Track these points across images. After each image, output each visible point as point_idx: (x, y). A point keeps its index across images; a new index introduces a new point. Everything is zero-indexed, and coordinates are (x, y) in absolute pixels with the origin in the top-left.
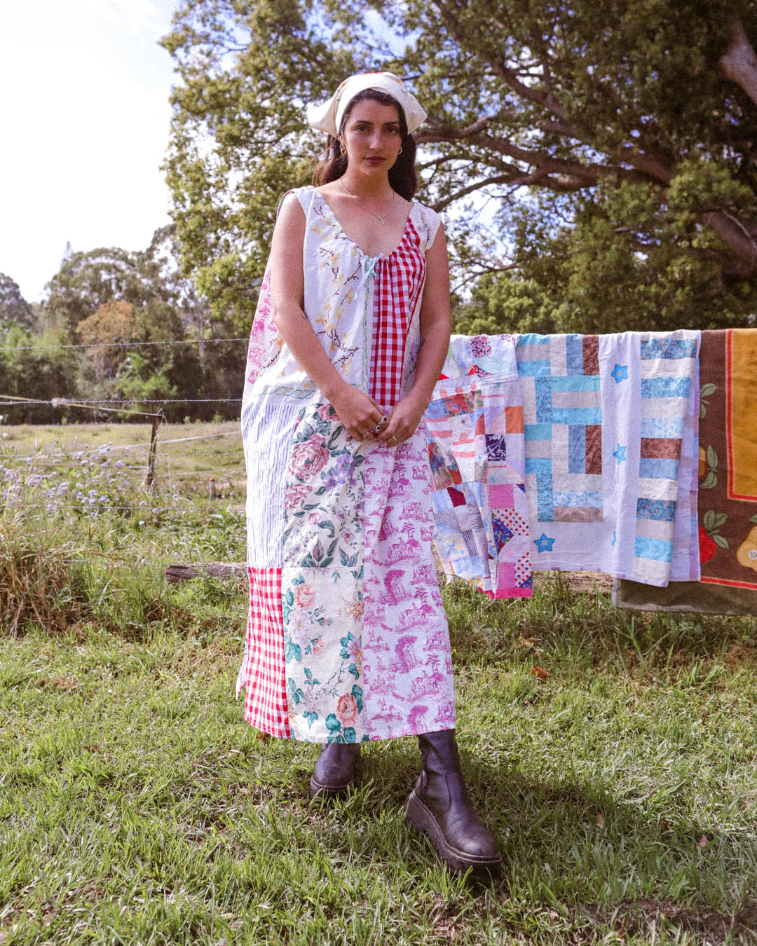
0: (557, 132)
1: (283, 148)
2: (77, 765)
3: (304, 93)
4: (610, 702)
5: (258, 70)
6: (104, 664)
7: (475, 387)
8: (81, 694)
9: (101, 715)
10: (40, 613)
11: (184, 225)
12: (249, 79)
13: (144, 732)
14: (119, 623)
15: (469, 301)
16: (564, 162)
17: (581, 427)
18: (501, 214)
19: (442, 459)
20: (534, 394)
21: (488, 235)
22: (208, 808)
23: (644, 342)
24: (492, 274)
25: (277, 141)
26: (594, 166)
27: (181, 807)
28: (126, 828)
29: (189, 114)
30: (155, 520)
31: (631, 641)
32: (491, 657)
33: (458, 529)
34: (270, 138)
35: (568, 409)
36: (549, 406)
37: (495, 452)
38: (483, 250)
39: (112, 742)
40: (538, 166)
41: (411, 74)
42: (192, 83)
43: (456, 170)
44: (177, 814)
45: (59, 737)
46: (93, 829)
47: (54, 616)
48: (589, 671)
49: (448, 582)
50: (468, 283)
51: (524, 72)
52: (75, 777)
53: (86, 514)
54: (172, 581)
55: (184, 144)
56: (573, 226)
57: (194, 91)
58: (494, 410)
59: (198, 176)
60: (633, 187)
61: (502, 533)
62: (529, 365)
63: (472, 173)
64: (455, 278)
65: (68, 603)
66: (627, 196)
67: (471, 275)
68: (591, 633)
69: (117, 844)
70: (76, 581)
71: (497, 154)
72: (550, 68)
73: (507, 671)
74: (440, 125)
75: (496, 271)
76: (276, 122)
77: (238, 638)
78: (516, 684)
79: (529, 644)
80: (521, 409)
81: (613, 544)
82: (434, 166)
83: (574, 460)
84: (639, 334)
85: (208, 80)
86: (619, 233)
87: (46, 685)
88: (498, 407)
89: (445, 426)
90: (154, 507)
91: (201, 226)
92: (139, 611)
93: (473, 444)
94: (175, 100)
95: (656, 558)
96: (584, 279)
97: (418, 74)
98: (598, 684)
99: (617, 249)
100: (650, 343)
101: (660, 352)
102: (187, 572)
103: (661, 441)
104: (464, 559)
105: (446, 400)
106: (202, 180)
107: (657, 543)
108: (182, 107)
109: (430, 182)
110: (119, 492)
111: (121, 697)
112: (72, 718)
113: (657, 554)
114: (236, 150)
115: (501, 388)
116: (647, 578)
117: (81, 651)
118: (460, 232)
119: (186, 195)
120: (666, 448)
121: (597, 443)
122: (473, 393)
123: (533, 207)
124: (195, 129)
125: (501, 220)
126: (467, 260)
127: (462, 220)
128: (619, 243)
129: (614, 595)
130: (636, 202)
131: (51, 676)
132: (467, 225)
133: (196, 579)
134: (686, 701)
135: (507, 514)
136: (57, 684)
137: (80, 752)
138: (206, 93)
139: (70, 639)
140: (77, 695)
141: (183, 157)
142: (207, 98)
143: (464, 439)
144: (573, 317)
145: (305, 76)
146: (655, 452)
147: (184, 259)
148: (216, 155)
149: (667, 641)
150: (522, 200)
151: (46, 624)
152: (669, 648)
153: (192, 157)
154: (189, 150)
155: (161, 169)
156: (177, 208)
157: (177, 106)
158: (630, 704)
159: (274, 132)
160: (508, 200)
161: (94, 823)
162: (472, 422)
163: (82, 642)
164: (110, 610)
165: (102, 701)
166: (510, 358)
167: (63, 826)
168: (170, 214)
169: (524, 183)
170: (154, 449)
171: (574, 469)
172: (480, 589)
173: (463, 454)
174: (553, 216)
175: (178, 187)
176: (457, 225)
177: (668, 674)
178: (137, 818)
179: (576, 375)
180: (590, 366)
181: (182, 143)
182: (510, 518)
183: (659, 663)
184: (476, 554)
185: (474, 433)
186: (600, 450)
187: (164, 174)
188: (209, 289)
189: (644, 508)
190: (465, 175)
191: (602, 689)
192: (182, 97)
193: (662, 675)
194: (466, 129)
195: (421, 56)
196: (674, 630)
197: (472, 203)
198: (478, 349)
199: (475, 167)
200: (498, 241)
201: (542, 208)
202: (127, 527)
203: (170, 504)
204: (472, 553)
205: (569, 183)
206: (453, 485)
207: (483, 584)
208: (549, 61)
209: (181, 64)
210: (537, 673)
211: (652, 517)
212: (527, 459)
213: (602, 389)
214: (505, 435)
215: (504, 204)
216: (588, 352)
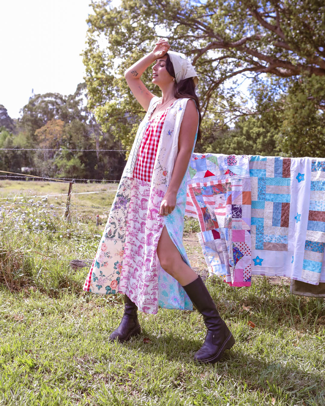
0: (281, 47)
1: (142, 48)
2: (21, 360)
3: (155, 20)
4: (284, 341)
5: (131, 8)
6: (38, 309)
7: (227, 180)
8: (25, 323)
9: (34, 334)
10: (8, 281)
11: (91, 84)
12: (126, 11)
13: (55, 344)
14: (47, 288)
15: (233, 128)
16: (284, 62)
17: (279, 203)
18: (251, 86)
19: (210, 215)
20: (257, 186)
21: (244, 97)
22: (83, 385)
23: (314, 163)
24: (245, 116)
25: (139, 44)
26: (299, 65)
27: (70, 384)
28: (42, 393)
29: (96, 28)
30: (68, 235)
31: (297, 310)
32: (228, 315)
33: (215, 250)
34: (136, 42)
35: (274, 194)
36: (264, 192)
37: (236, 213)
38: (241, 104)
39: (39, 348)
40: (271, 64)
41: (209, 14)
42: (98, 13)
43: (230, 63)
44: (68, 386)
45: (13, 345)
46: (26, 393)
47: (15, 283)
48: (276, 325)
49: (210, 276)
50: (233, 120)
51: (266, 15)
52: (19, 366)
53: (34, 231)
54: (74, 268)
55: (92, 43)
56: (287, 94)
57: (99, 16)
58: (237, 193)
59: (99, 60)
60: (318, 78)
61: (238, 254)
62: (255, 171)
63: (237, 65)
64: (226, 117)
65: (22, 277)
66: (314, 82)
67: (234, 116)
68: (278, 305)
69: (37, 401)
70: (26, 266)
71: (250, 56)
72: (280, 13)
73: (235, 322)
74: (222, 40)
75: (247, 115)
76: (139, 34)
77: (104, 299)
78: (239, 330)
79: (247, 309)
80: (250, 193)
81: (292, 263)
82: (219, 61)
83: (275, 220)
84: (311, 159)
85: (106, 11)
86: (310, 99)
87: (8, 318)
88: (239, 191)
89: (212, 199)
90: (68, 228)
91: (100, 85)
92: (56, 283)
93: (225, 209)
94: (89, 21)
95: (313, 271)
96: (291, 122)
97: (213, 13)
98: (279, 332)
99: (309, 109)
100: (316, 164)
101: (321, 168)
102: (82, 264)
103: (319, 212)
104: (218, 265)
105: (213, 186)
106: (101, 62)
107: (314, 263)
108: (93, 25)
109: (216, 69)
110: (51, 220)
111: (45, 326)
112: (20, 335)
113: (314, 269)
114: (119, 47)
115: (241, 182)
116: (308, 280)
117: (27, 301)
118: (230, 95)
119: (92, 69)
120: (321, 216)
121: (287, 212)
122: (227, 183)
123: (268, 84)
124: (98, 35)
125: (251, 89)
126: (232, 109)
127: (231, 88)
128: (309, 105)
129: (291, 287)
130: (319, 85)
131: (11, 313)
132: (233, 91)
133: (86, 268)
134: (322, 342)
135: (241, 245)
136: (14, 318)
137: (22, 354)
138: (105, 18)
139: (21, 295)
140: (23, 324)
141: (91, 50)
142: (105, 21)
143: (221, 206)
144: (284, 141)
145: (155, 12)
146: (316, 218)
147: (90, 101)
148: (108, 50)
149: (315, 312)
150: (262, 80)
151: (10, 287)
152: (316, 315)
153: (96, 49)
154: (95, 46)
155: (81, 55)
156: (88, 76)
157: (90, 24)
158: (294, 343)
159: (138, 39)
160: (255, 80)
161: (27, 389)
162: (226, 198)
163: (27, 297)
164: (42, 281)
165: (35, 327)
166: (246, 167)
167: (11, 390)
168: (84, 78)
169: (264, 72)
170: (69, 199)
171: (275, 224)
172: (225, 281)
173: (220, 214)
174: (278, 89)
175: (88, 65)
176: (229, 91)
177: (314, 328)
178: (47, 388)
179: (278, 178)
180: (286, 173)
181: (91, 42)
182: (243, 247)
183: (311, 322)
184: (224, 263)
185: (226, 204)
186: (288, 215)
187: (82, 58)
188: (102, 118)
189: (308, 245)
190: (234, 66)
191: (281, 334)
192: (92, 19)
193: (311, 328)
194: (235, 43)
195: (215, 4)
196: (319, 307)
197: (237, 80)
198: (231, 162)
199: (239, 62)
200: (249, 100)
201: (272, 84)
202: (54, 238)
203: (76, 227)
204: (222, 263)
205: (285, 73)
206: (214, 229)
207: (226, 279)
208: (279, 10)
209: (92, 2)
210: (250, 324)
211: (313, 250)
212: (252, 218)
213: (291, 184)
214: (242, 206)
215: (253, 81)
216: (285, 166)
